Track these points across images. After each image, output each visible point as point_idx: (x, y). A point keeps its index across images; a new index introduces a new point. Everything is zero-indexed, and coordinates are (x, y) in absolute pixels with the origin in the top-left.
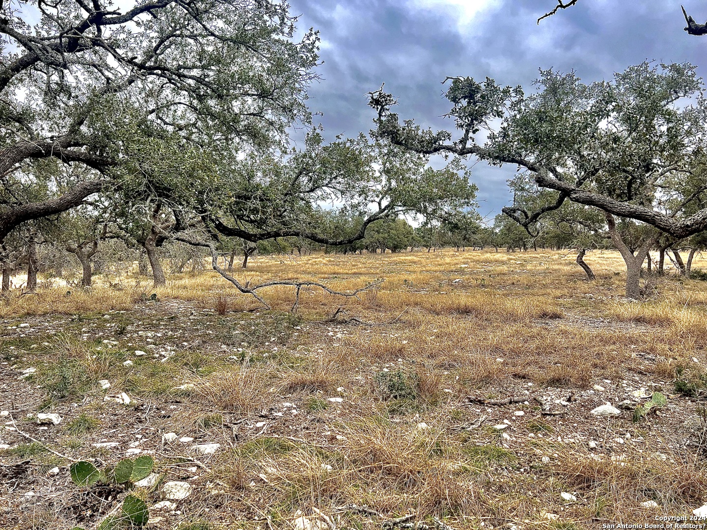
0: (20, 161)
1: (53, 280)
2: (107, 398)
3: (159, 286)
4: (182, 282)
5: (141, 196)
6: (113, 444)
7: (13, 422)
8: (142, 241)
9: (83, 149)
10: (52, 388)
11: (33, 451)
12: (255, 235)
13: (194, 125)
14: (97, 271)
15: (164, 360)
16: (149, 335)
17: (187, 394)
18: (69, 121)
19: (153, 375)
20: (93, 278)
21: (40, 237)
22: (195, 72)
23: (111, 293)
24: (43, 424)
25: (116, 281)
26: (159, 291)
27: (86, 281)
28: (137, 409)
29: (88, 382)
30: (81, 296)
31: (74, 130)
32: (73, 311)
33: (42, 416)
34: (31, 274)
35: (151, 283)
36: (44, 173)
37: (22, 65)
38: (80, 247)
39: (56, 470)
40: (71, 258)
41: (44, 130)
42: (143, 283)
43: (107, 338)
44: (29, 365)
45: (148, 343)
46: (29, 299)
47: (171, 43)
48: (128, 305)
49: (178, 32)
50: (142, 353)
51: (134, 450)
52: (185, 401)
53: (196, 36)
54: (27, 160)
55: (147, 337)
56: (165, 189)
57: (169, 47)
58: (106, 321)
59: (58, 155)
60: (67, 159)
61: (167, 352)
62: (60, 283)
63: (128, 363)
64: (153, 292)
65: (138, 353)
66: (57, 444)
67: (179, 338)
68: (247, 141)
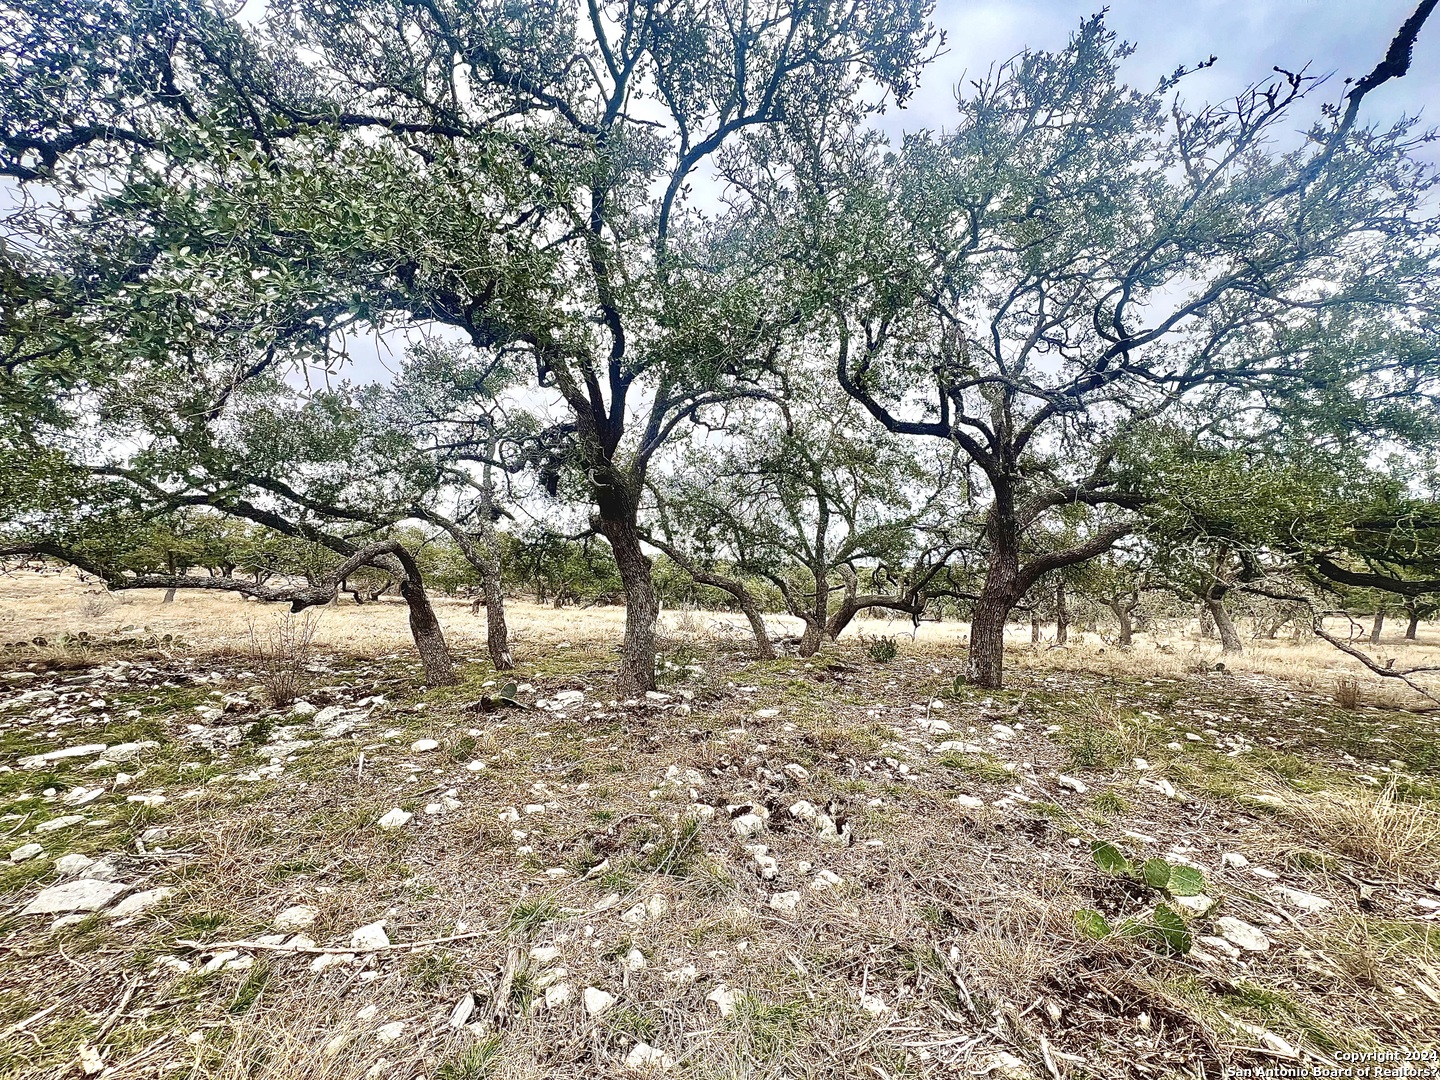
0: (1045, 508)
1: (1085, 634)
2: (1143, 781)
3: (1230, 653)
4: (1274, 652)
5: (1187, 535)
6: (1149, 839)
7: (1034, 776)
8: (1201, 592)
9: (1113, 488)
10: (1076, 753)
11: (1051, 812)
12: (1414, 585)
13: (1278, 431)
14: (1141, 628)
15: (1231, 754)
16: (1210, 716)
17: (1270, 810)
18: (1096, 459)
19: (1212, 769)
20: (1134, 637)
21: (1069, 587)
22: (1272, 363)
23: (1158, 656)
24: (1064, 788)
25: (1165, 642)
26: (1231, 661)
27: (1126, 638)
28: (1184, 806)
29: (1119, 757)
30: (1116, 656)
31: (1101, 469)
32: (1106, 671)
33: (1064, 779)
34: (1062, 627)
35: (1219, 647)
36: (1072, 518)
37: (1044, 414)
38: (1115, 599)
39: (1076, 842)
40: (1107, 611)
41: (1069, 475)
42: (1204, 647)
43: (1149, 709)
44: (1054, 722)
45: (1207, 727)
46: (1058, 653)
47: (1230, 337)
48: (1179, 673)
49: (1241, 320)
50: (1197, 738)
51: (1177, 856)
52: (1268, 819)
53: (1272, 315)
54: (1053, 507)
55: (1206, 719)
56: (1223, 524)
57: (1228, 341)
58: (1149, 689)
59: (1082, 498)
60: (1093, 502)
61: (1239, 745)
62: (1093, 640)
63: (1174, 746)
64: (1220, 660)
65: (1190, 736)
66: (1079, 814)
67: (1262, 730)
68: (1386, 437)
